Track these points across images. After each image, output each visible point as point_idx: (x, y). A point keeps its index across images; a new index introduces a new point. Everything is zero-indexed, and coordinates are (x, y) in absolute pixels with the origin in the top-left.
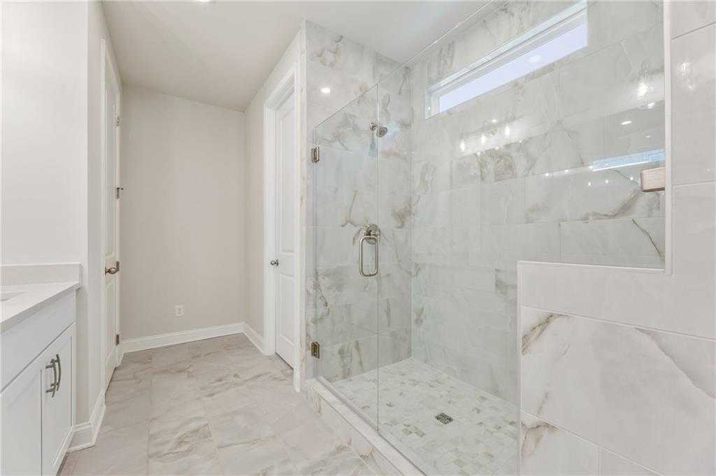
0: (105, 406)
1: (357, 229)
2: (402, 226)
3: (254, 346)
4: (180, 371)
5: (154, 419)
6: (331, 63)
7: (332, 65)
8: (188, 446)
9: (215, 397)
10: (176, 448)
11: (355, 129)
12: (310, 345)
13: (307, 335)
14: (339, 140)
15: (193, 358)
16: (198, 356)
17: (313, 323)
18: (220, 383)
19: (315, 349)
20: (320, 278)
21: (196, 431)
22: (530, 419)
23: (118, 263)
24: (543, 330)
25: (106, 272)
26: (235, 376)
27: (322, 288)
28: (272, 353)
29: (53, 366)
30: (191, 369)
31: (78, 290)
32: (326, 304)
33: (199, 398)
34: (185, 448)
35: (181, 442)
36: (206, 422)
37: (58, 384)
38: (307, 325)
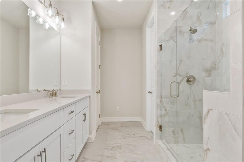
0: (96, 134)
1: (182, 77)
2: (210, 75)
3: (144, 127)
4: (117, 130)
5: (107, 140)
6: (168, 7)
7: (169, 7)
8: (115, 149)
9: (126, 139)
10: (112, 148)
11: (181, 32)
12: (159, 126)
13: (157, 121)
14: (172, 39)
15: (121, 126)
16: (123, 126)
17: (160, 117)
18: (129, 136)
19: (161, 128)
20: (163, 99)
21: (118, 146)
22: (205, 147)
23: (100, 90)
24: (208, 115)
25: (96, 93)
26: (133, 135)
27: (164, 103)
28: (149, 130)
29: (84, 115)
30: (120, 130)
31: (89, 97)
32: (166, 110)
33: (121, 138)
34: (114, 149)
35: (113, 148)
36: (121, 145)
37: (85, 120)
38: (157, 117)
